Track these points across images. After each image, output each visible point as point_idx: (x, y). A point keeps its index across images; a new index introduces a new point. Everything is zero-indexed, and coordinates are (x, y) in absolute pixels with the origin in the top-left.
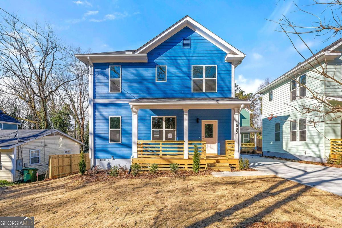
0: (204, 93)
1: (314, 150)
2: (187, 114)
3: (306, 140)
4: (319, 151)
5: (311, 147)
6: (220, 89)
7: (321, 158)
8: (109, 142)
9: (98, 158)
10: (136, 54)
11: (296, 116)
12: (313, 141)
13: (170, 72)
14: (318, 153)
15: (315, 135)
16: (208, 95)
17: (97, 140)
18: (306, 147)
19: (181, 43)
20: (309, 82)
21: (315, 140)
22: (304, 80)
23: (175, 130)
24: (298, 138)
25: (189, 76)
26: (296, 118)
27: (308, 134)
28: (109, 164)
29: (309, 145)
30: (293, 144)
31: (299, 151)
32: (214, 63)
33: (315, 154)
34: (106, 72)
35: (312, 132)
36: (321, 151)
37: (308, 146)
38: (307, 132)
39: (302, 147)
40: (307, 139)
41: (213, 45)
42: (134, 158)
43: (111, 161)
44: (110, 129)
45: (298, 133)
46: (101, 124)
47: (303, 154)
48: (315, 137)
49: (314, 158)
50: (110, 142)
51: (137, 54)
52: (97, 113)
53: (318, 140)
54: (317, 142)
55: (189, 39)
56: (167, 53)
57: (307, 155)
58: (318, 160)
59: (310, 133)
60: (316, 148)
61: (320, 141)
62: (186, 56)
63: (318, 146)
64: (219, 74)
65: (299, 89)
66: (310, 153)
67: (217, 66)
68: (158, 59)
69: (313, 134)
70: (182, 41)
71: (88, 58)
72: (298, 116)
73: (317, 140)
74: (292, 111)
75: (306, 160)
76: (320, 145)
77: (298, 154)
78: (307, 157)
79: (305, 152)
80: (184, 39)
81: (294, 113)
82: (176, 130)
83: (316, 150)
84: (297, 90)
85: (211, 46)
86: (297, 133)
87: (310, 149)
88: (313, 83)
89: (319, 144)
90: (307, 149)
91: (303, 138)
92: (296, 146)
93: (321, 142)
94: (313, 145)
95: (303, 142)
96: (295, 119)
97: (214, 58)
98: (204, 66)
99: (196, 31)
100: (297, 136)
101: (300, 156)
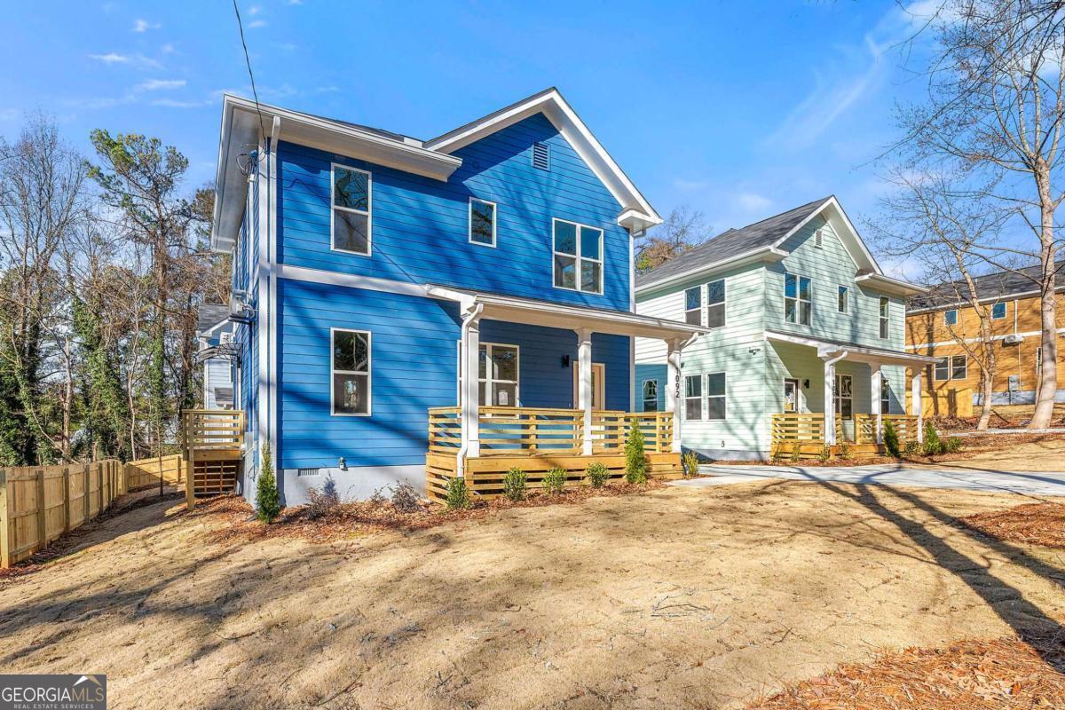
0: (578, 293)
1: (744, 437)
2: (589, 343)
3: (724, 418)
4: (756, 438)
5: (736, 431)
6: (611, 289)
7: (758, 452)
8: (332, 414)
9: (291, 467)
10: (428, 149)
11: (700, 365)
12: (742, 419)
13: (505, 225)
14: (753, 443)
15: (746, 407)
16: (588, 299)
17: (288, 405)
18: (726, 432)
19: (530, 152)
20: (733, 298)
21: (746, 416)
22: (717, 294)
23: (515, 382)
24: (705, 413)
25: (547, 243)
26: (702, 369)
27: (729, 405)
28: (330, 487)
29: (732, 426)
30: (695, 427)
31: (709, 442)
32: (599, 222)
33: (746, 444)
34: (322, 183)
35: (739, 400)
36: (760, 437)
37: (729, 429)
38: (727, 400)
39: (717, 431)
40: (728, 416)
41: (596, 178)
42: (468, 456)
43: (336, 473)
44: (333, 371)
45: (705, 403)
46: (302, 351)
47: (720, 448)
48: (746, 410)
49: (743, 452)
50: (335, 412)
51: (431, 152)
52: (286, 312)
53: (753, 416)
54: (750, 421)
55: (545, 147)
56: (498, 168)
57: (726, 448)
58: (754, 456)
59: (735, 402)
60: (747, 431)
61: (756, 418)
62: (542, 191)
63: (752, 428)
64: (607, 251)
65: (706, 310)
66: (733, 443)
67: (602, 231)
68: (474, 178)
69: (742, 405)
70: (532, 148)
71: (277, 121)
72: (705, 366)
73: (750, 418)
74: (691, 354)
75: (725, 459)
76: (757, 427)
77: (706, 447)
78: (726, 453)
79: (723, 443)
80: (536, 144)
81: (695, 358)
82: (518, 382)
83: (748, 437)
84: (702, 312)
85: (591, 180)
86: (703, 402)
87: (734, 434)
88: (742, 301)
89: (755, 423)
90: (726, 436)
91: (718, 411)
92: (702, 432)
93: (760, 421)
94: (742, 427)
95: (719, 422)
96: (697, 373)
97: (600, 211)
98: (579, 226)
99: (563, 133)
100: (702, 407)
101: (710, 451)
